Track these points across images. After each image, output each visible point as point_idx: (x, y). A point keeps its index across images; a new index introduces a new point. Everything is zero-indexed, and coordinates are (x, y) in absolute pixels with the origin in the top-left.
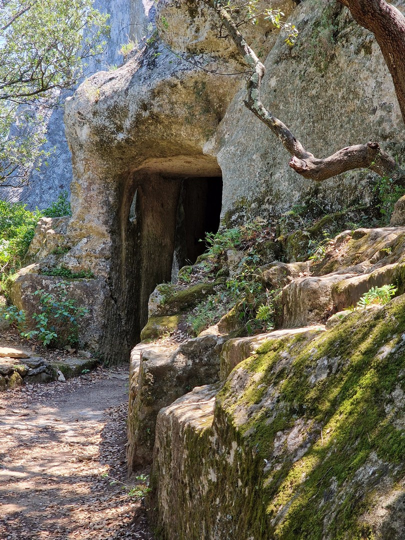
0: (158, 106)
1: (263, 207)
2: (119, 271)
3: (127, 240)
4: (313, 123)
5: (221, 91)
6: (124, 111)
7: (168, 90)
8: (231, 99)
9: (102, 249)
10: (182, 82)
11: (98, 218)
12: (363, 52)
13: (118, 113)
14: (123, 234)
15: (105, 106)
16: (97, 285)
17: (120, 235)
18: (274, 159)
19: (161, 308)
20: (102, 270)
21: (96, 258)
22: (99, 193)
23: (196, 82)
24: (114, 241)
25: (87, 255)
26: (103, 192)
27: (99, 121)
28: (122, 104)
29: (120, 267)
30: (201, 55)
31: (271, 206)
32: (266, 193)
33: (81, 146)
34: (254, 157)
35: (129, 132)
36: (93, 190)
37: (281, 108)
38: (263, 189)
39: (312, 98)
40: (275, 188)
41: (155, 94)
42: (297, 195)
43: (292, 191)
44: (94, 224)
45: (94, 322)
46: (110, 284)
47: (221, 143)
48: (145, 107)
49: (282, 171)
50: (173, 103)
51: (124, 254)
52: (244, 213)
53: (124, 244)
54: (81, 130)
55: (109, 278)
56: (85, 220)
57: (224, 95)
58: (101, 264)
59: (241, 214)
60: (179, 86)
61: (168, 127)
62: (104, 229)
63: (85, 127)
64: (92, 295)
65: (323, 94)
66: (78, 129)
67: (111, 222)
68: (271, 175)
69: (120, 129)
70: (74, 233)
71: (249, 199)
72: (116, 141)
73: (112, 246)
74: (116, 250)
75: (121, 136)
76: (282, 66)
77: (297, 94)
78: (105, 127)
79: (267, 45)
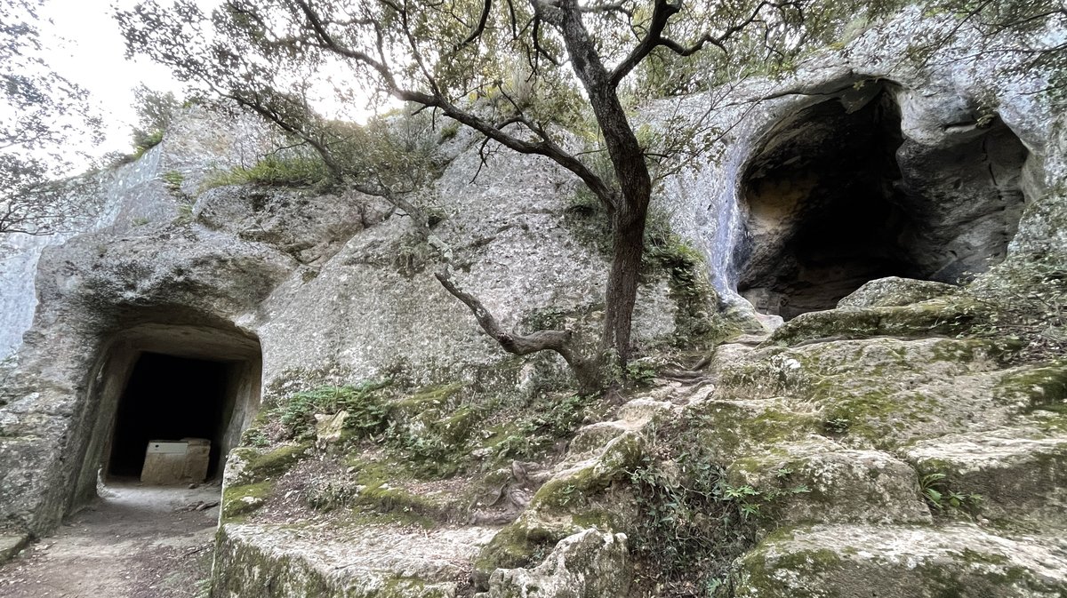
0: (198, 275)
1: (327, 377)
2: (75, 430)
3: (91, 398)
4: (397, 314)
5: (271, 277)
6: (145, 273)
7: (215, 263)
8: (278, 285)
9: (62, 406)
10: (233, 260)
11: (64, 373)
12: (461, 270)
13: (135, 272)
14: (89, 391)
15: (117, 262)
16: (46, 446)
17: (86, 391)
18: (342, 338)
19: (243, 475)
20: (56, 428)
21: (50, 414)
22: (72, 347)
23: (249, 263)
24: (79, 399)
25: (37, 411)
26: (77, 347)
27: (101, 275)
28: (144, 265)
29: (78, 426)
30: (257, 243)
31: (338, 378)
32: (331, 366)
33: (59, 296)
34: (315, 334)
35: (144, 292)
36: (64, 342)
37: (353, 299)
38: (327, 362)
39: (396, 296)
40: (343, 364)
41: (196, 263)
42: (373, 371)
43: (367, 366)
44: (55, 379)
45: (31, 488)
46: (63, 444)
47: (263, 318)
48: (180, 272)
49: (354, 349)
50: (215, 276)
51: (83, 414)
52: (300, 381)
53: (88, 402)
54: (65, 279)
55: (64, 438)
56: (41, 372)
57: (273, 281)
58: (55, 422)
59: (297, 382)
60: (229, 263)
61: (201, 296)
62: (70, 385)
63: (73, 277)
64: (36, 457)
65: (409, 294)
66: (60, 279)
67: (81, 378)
68: (338, 351)
69: (132, 287)
70: (17, 386)
71: (307, 369)
72: (121, 298)
73: (76, 403)
74: (79, 407)
75: (129, 294)
76: (355, 268)
77: (376, 291)
78: (109, 282)
79: (328, 251)
